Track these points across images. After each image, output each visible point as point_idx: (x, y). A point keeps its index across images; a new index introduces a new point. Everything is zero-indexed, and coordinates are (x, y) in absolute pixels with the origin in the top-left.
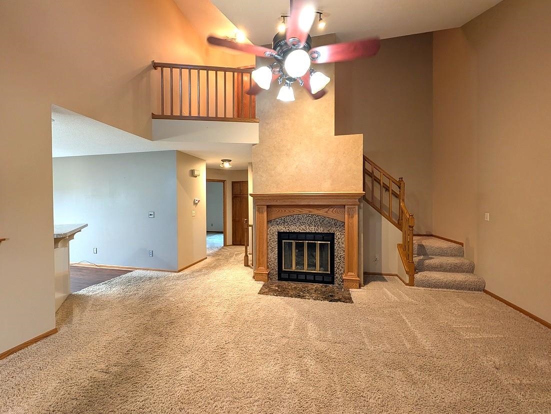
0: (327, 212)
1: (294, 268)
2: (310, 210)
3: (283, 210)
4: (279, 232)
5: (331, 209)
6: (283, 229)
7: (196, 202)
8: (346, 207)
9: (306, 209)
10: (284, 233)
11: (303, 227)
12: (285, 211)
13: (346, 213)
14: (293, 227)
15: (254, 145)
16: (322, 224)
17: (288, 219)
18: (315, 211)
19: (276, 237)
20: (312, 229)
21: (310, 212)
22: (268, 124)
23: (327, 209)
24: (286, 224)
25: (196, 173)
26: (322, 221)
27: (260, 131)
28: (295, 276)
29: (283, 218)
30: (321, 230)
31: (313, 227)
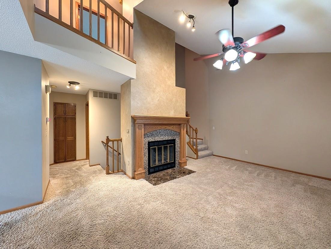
0: (173, 128)
1: (157, 164)
3: (152, 127)
5: (175, 126)
6: (151, 139)
8: (182, 125)
9: (164, 126)
10: (152, 142)
11: (162, 137)
12: (153, 128)
13: (182, 128)
14: (157, 138)
16: (171, 135)
17: (154, 133)
18: (168, 127)
19: (147, 145)
21: (166, 128)
23: (173, 126)
24: (153, 136)
26: (171, 133)
28: (157, 169)
29: (151, 132)
30: (170, 138)
31: (167, 137)
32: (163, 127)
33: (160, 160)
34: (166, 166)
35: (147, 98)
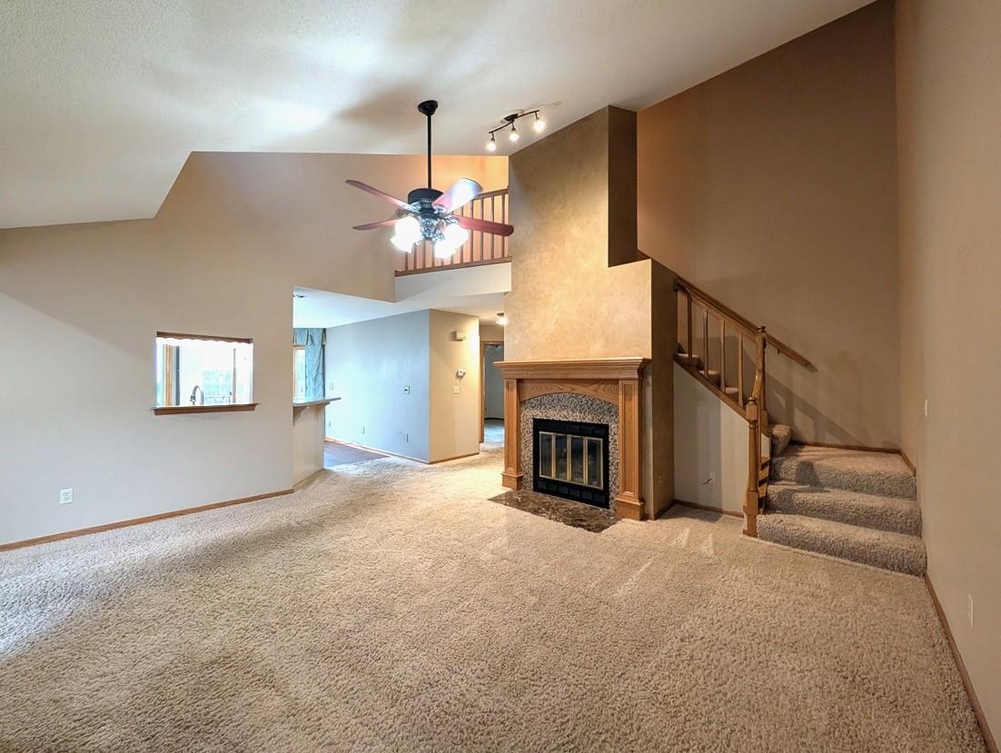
0: (596, 391)
1: (553, 476)
2: (573, 386)
3: (538, 385)
4: (534, 419)
5: (603, 386)
6: (540, 415)
7: (460, 374)
8: (620, 382)
9: (568, 385)
10: (540, 420)
11: (565, 412)
12: (541, 387)
13: (620, 392)
14: (552, 413)
15: (506, 293)
16: (591, 409)
17: (546, 399)
18: (579, 389)
19: (531, 426)
20: (576, 417)
21: (573, 389)
22: (521, 262)
23: (596, 386)
24: (543, 407)
25: (459, 336)
26: (590, 405)
27: (513, 273)
28: (554, 488)
29: (539, 398)
30: (588, 419)
31: (578, 414)
32: (567, 388)
33: (561, 469)
34: (578, 492)
35: (530, 323)
